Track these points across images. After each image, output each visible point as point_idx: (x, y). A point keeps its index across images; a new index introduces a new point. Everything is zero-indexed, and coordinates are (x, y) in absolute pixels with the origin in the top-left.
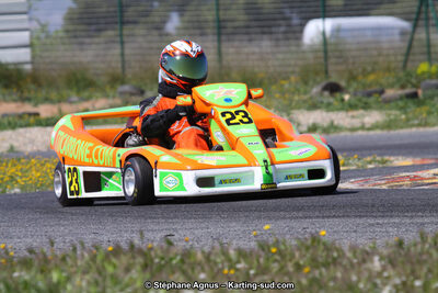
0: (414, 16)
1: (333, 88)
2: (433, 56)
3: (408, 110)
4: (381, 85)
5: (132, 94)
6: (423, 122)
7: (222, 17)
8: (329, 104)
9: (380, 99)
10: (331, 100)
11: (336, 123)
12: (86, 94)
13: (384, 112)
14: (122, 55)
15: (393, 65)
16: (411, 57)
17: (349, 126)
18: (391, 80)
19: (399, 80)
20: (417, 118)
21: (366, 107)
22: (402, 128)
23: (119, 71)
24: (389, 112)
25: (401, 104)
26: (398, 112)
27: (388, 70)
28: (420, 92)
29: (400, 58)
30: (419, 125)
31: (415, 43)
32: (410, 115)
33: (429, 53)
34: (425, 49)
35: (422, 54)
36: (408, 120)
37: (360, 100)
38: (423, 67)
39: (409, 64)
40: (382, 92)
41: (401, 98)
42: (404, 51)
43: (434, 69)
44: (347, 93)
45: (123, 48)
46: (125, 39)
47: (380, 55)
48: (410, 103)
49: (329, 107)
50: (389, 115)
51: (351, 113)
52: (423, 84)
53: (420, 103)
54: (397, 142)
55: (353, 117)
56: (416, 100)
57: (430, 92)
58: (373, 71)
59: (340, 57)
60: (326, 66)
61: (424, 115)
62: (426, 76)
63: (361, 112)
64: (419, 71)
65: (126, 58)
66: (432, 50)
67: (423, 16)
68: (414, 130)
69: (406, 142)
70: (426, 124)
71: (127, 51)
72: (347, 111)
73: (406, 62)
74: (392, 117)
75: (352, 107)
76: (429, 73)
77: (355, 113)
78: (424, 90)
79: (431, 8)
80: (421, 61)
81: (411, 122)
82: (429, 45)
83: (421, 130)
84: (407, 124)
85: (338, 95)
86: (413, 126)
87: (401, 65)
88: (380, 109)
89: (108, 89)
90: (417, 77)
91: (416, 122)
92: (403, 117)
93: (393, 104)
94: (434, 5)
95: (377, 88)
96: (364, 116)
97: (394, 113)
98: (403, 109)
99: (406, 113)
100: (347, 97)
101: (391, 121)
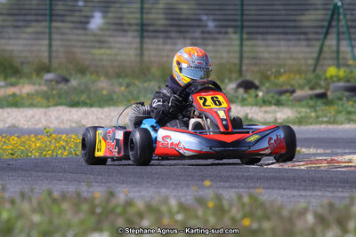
0: (326, 24)
1: (248, 86)
2: (341, 62)
3: (318, 109)
4: (292, 86)
5: (58, 82)
6: (332, 120)
7: (145, 21)
8: (244, 99)
9: (291, 98)
10: (246, 96)
11: (250, 116)
12: (13, 80)
13: (294, 109)
14: (50, 46)
15: (303, 68)
16: (321, 62)
17: (262, 120)
18: (302, 82)
19: (309, 81)
20: (326, 116)
21: (278, 103)
22: (311, 124)
23: (46, 60)
24: (300, 109)
25: (311, 103)
26: (308, 110)
27: (299, 72)
28: (329, 94)
29: (311, 62)
30: (328, 122)
31: (325, 49)
32: (320, 113)
33: (338, 58)
34: (335, 55)
35: (333, 59)
36: (317, 117)
37: (273, 97)
38: (332, 71)
39: (318, 68)
40: (293, 92)
41: (311, 98)
42: (315, 55)
43: (342, 73)
44: (261, 90)
45: (50, 39)
46: (53, 30)
47: (291, 58)
48: (319, 102)
49: (243, 102)
50: (300, 112)
51: (263, 109)
52: (332, 86)
53: (329, 103)
54: (307, 136)
55: (266, 112)
56: (325, 100)
57: (338, 94)
58: (285, 72)
59: (254, 58)
60: (241, 65)
61: (333, 113)
62: (335, 79)
63: (273, 108)
64: (328, 75)
65: (54, 49)
66: (341, 56)
67: (334, 23)
68: (323, 126)
69: (315, 136)
70: (334, 122)
71: (54, 43)
72: (261, 106)
73: (316, 66)
74: (303, 114)
75: (265, 103)
76: (338, 76)
77: (268, 109)
78: (333, 92)
79: (342, 17)
80: (330, 66)
81: (321, 119)
82: (338, 52)
83: (330, 127)
84: (317, 120)
85: (252, 92)
86: (323, 122)
87: (312, 68)
88: (292, 106)
89: (34, 76)
90: (326, 79)
91: (325, 119)
92: (313, 114)
93: (304, 103)
94: (345, 15)
95: (289, 87)
96: (276, 112)
97: (304, 111)
98: (313, 107)
99: (315, 111)
100: (260, 94)
101: (302, 117)
